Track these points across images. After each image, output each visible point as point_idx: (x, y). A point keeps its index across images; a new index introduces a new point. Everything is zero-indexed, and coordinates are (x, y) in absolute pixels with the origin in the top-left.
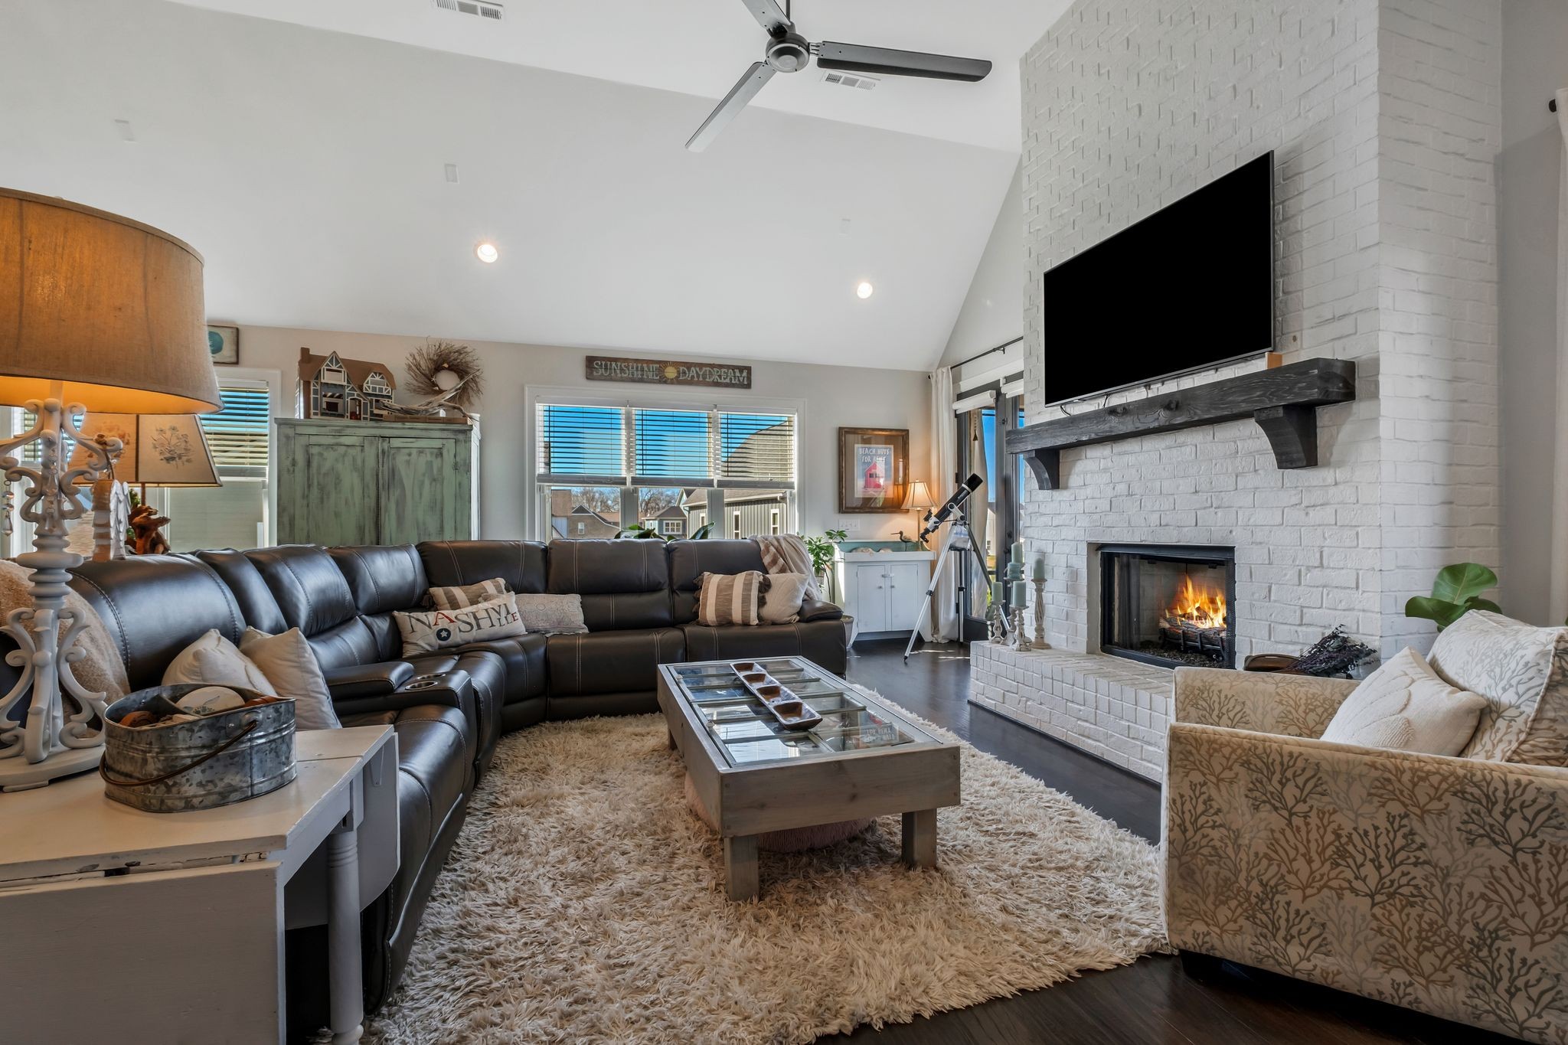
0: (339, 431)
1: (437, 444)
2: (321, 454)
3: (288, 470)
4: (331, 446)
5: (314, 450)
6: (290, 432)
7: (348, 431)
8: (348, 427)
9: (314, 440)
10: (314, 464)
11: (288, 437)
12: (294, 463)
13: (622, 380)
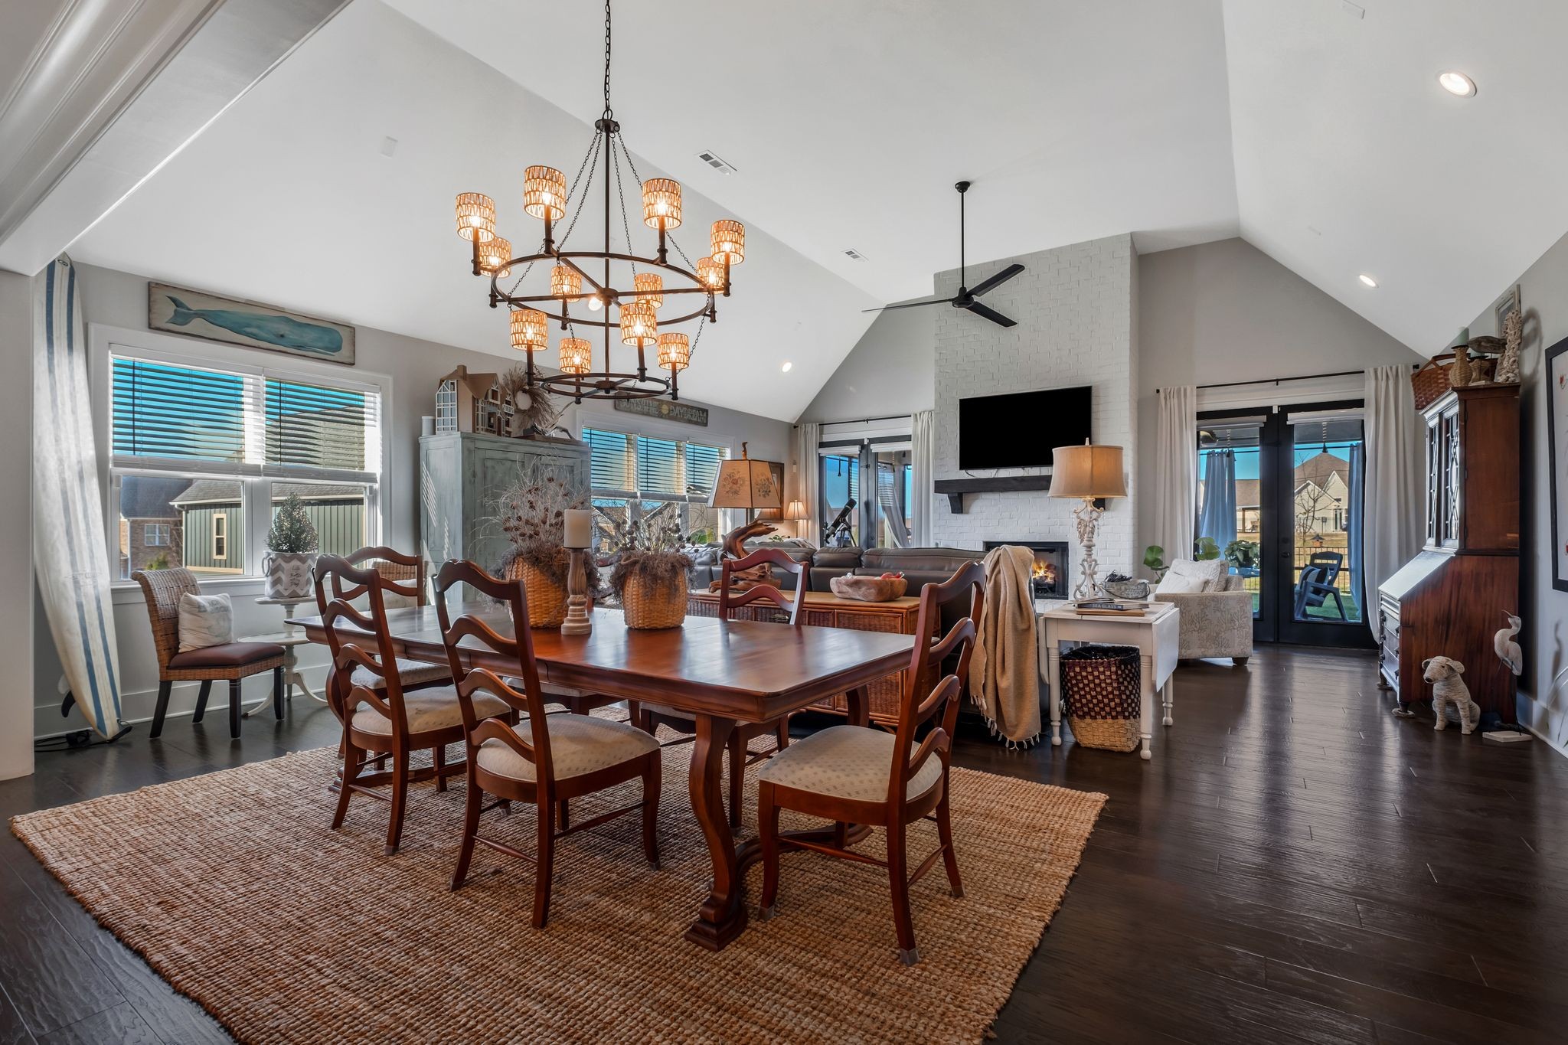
0: (506, 447)
1: (570, 462)
2: (493, 467)
3: (470, 481)
4: (501, 461)
5: (489, 463)
6: (471, 445)
7: (513, 448)
8: (513, 444)
9: (489, 454)
10: (489, 477)
11: (469, 450)
12: (474, 476)
13: (637, 413)
